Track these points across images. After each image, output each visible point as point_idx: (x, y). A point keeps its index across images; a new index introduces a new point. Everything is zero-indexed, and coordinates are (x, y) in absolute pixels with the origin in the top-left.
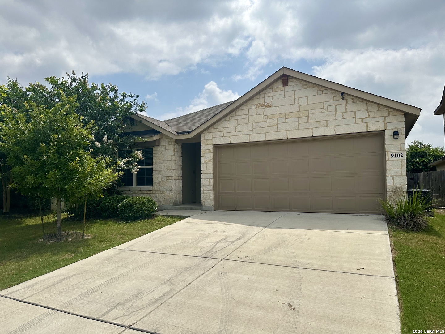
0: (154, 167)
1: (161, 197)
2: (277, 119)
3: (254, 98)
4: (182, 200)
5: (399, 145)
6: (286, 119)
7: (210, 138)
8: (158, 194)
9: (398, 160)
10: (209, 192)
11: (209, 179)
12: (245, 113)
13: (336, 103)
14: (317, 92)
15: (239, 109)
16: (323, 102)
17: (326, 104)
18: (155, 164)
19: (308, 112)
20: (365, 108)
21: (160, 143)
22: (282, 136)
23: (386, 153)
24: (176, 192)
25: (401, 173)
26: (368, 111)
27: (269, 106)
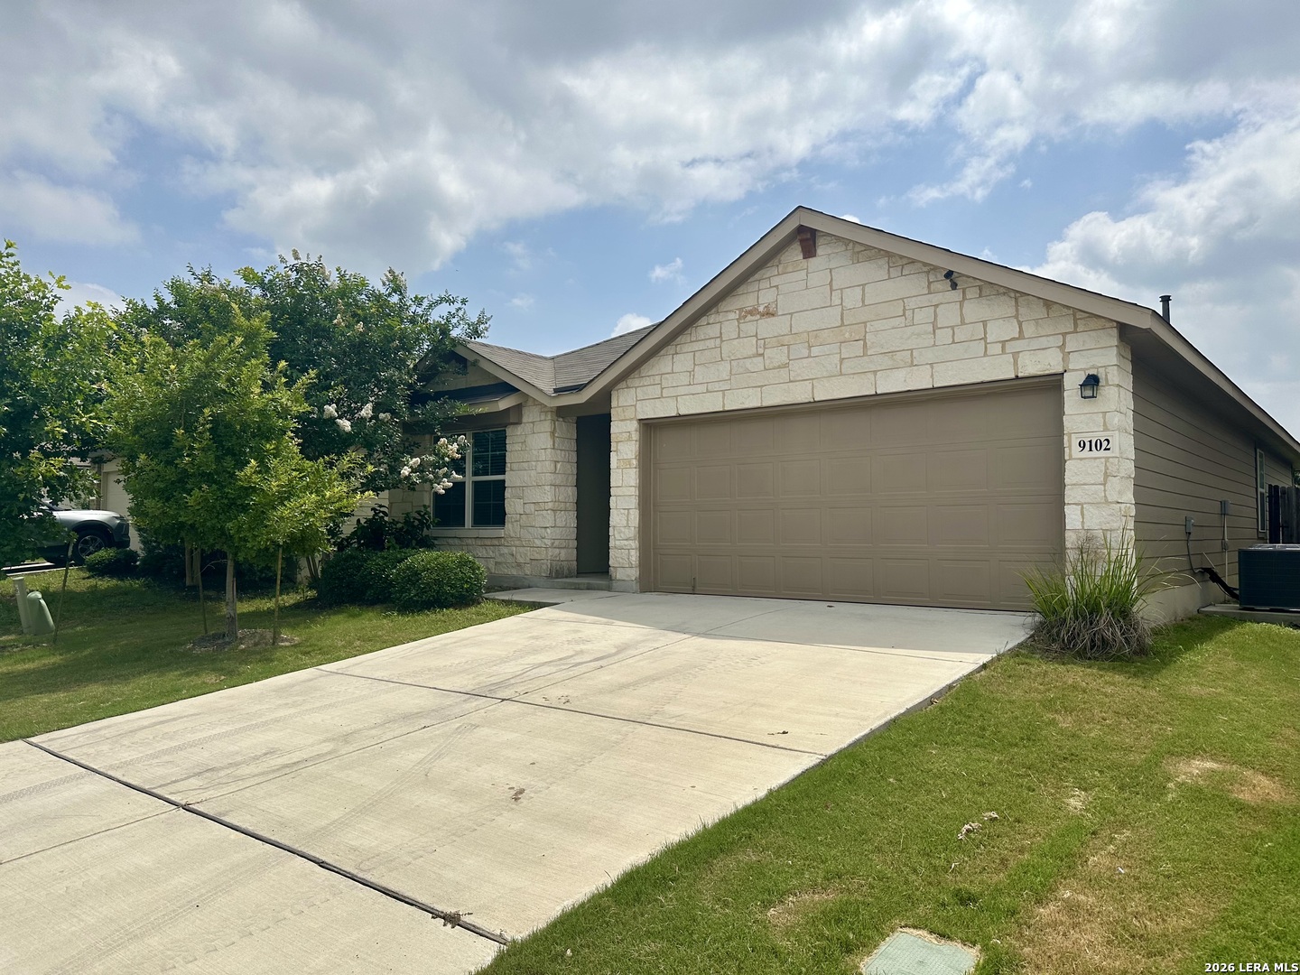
0: (510, 478)
1: (523, 555)
2: (788, 348)
3: (734, 293)
4: (575, 563)
5: (1101, 415)
6: (810, 347)
7: (631, 402)
8: (516, 547)
9: (1096, 458)
10: (626, 542)
11: (628, 509)
12: (712, 335)
13: (936, 299)
14: (889, 270)
15: (699, 323)
16: (902, 299)
17: (911, 304)
18: (511, 470)
19: (865, 327)
20: (1011, 312)
21: (520, 415)
22: (799, 394)
23: (1066, 438)
24: (557, 543)
25: (1105, 496)
26: (1018, 321)
27: (769, 314)
